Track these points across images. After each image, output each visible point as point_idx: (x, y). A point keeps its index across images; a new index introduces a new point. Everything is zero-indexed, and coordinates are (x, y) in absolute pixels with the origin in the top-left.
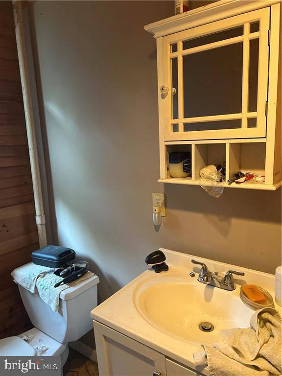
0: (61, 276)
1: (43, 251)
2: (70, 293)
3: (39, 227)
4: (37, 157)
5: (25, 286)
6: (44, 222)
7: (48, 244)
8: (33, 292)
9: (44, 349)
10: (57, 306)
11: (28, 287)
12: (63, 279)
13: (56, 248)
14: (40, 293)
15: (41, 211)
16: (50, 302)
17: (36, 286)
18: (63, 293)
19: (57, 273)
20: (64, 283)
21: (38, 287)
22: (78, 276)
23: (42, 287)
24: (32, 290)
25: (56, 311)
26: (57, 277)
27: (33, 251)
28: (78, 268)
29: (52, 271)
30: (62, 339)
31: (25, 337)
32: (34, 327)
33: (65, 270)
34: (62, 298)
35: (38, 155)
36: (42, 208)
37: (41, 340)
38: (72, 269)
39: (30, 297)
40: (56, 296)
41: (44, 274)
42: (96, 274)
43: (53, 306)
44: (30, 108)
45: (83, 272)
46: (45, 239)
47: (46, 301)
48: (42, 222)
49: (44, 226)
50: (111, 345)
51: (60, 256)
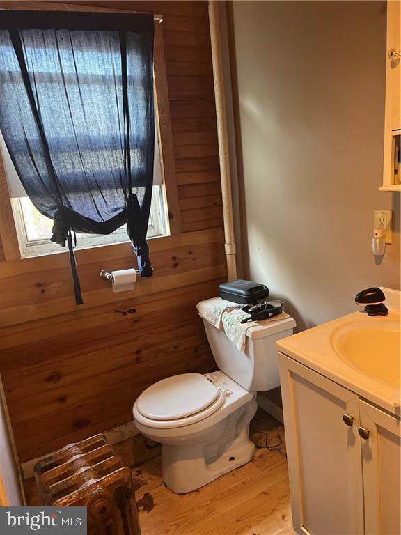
0: (249, 313)
1: (232, 284)
2: (258, 331)
3: (228, 257)
4: (229, 171)
5: (210, 320)
6: (234, 252)
7: (238, 278)
8: (218, 327)
9: (228, 392)
10: (243, 345)
11: (213, 322)
12: (250, 316)
13: (246, 282)
14: (226, 330)
15: (231, 239)
16: (236, 339)
17: (221, 321)
18: (251, 331)
19: (245, 310)
20: (253, 320)
21: (224, 322)
22: (270, 315)
23: (228, 322)
24: (217, 326)
25: (242, 350)
26: (245, 313)
27: (221, 283)
28: (270, 307)
29: (240, 307)
30: (248, 386)
31: (209, 377)
32: (219, 370)
33: (255, 307)
34: (250, 336)
35: (231, 169)
36: (232, 234)
37: (225, 384)
38: (263, 307)
39: (215, 333)
40: (242, 334)
41: (231, 309)
42: (292, 316)
43: (239, 345)
44: (222, 108)
45: (277, 312)
46: (235, 273)
47: (232, 339)
48: (231, 251)
49: (234, 256)
50: (298, 383)
51: (250, 290)
